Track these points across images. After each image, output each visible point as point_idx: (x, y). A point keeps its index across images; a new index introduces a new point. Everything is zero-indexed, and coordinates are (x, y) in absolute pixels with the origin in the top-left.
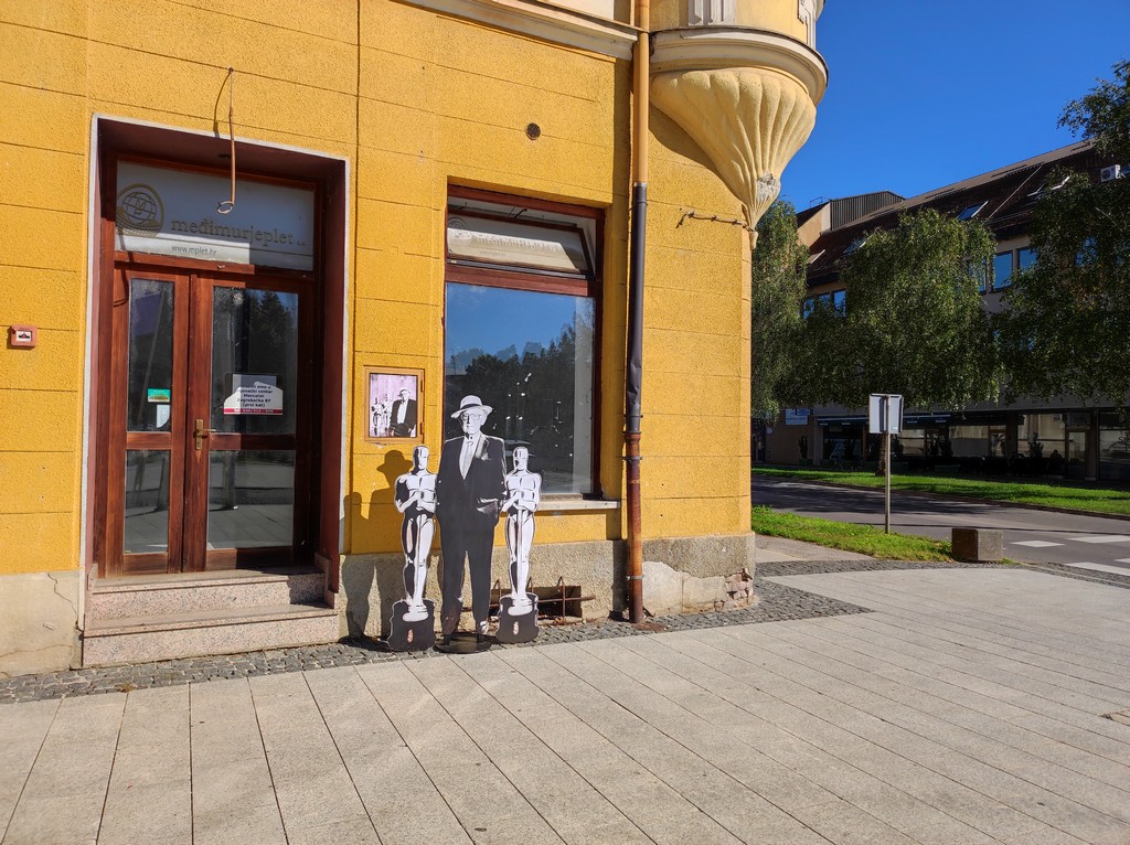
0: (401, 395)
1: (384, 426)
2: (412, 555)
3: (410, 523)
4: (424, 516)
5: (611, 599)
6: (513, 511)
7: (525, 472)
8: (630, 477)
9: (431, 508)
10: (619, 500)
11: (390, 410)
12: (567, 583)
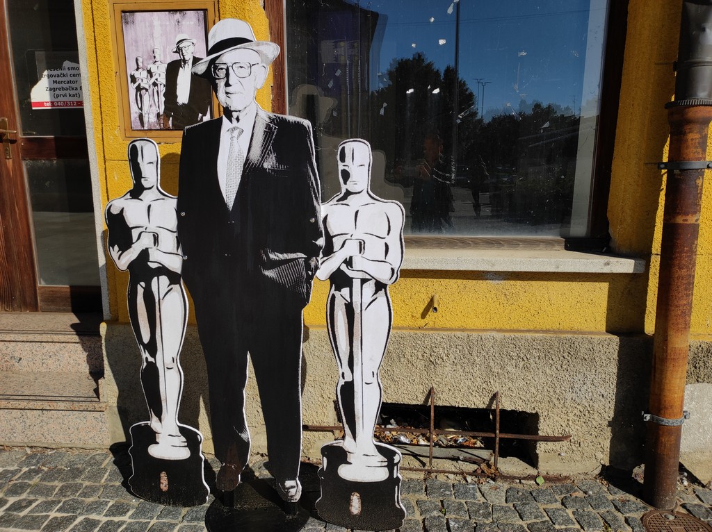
0: (179, 50)
1: (155, 110)
2: (152, 347)
3: (140, 291)
4: (164, 280)
5: (607, 444)
6: (340, 280)
7: (364, 198)
8: (671, 211)
9: (175, 264)
10: (642, 255)
11: (162, 80)
12: (507, 404)
